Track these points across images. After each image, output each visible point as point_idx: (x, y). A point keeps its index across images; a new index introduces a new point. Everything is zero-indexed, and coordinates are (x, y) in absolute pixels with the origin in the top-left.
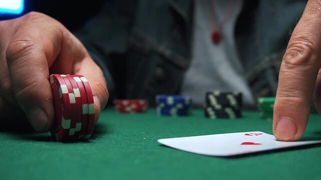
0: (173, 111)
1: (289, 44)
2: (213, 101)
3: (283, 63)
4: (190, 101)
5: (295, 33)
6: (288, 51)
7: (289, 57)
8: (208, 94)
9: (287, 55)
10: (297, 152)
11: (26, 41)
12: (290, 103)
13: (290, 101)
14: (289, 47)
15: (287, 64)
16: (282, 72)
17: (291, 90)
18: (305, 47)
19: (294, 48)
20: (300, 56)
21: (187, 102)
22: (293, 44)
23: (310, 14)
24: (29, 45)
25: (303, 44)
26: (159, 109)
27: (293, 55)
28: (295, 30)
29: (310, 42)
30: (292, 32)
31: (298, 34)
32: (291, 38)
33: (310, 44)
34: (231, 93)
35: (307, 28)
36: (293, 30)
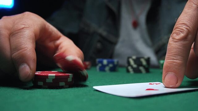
0: (107, 69)
1: (175, 27)
2: (132, 62)
3: (171, 39)
4: (118, 62)
5: (179, 20)
6: (174, 31)
7: (175, 35)
8: (129, 58)
9: (173, 34)
10: (184, 94)
11: (24, 25)
12: (175, 64)
13: (174, 62)
14: (175, 29)
15: (173, 39)
16: (169, 44)
17: (175, 56)
18: (185, 29)
19: (178, 30)
20: (182, 35)
21: (116, 63)
22: (178, 27)
23: (189, 9)
24: (26, 27)
25: (184, 27)
26: (98, 68)
27: (177, 34)
28: (178, 19)
29: (188, 26)
30: (177, 20)
31: (180, 21)
32: (176, 24)
33: (188, 28)
34: (143, 58)
35: (186, 18)
36: (177, 19)
